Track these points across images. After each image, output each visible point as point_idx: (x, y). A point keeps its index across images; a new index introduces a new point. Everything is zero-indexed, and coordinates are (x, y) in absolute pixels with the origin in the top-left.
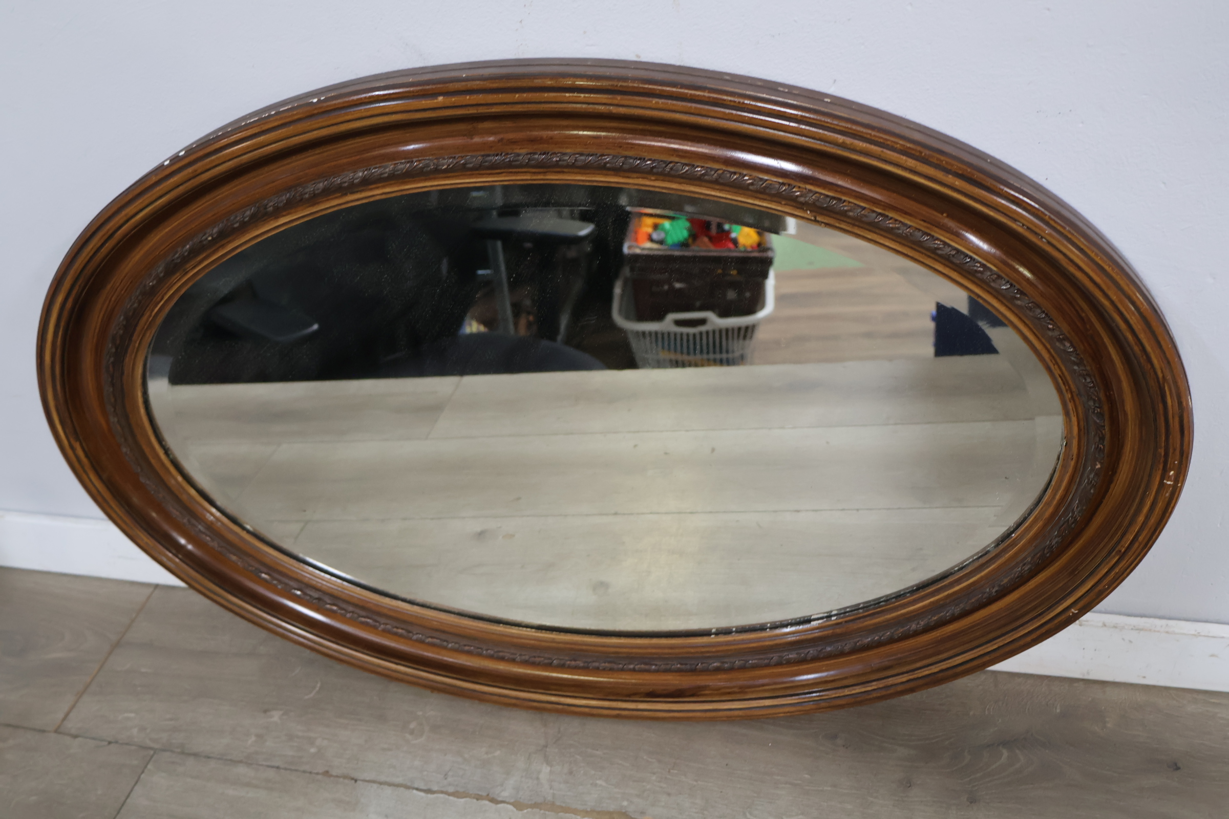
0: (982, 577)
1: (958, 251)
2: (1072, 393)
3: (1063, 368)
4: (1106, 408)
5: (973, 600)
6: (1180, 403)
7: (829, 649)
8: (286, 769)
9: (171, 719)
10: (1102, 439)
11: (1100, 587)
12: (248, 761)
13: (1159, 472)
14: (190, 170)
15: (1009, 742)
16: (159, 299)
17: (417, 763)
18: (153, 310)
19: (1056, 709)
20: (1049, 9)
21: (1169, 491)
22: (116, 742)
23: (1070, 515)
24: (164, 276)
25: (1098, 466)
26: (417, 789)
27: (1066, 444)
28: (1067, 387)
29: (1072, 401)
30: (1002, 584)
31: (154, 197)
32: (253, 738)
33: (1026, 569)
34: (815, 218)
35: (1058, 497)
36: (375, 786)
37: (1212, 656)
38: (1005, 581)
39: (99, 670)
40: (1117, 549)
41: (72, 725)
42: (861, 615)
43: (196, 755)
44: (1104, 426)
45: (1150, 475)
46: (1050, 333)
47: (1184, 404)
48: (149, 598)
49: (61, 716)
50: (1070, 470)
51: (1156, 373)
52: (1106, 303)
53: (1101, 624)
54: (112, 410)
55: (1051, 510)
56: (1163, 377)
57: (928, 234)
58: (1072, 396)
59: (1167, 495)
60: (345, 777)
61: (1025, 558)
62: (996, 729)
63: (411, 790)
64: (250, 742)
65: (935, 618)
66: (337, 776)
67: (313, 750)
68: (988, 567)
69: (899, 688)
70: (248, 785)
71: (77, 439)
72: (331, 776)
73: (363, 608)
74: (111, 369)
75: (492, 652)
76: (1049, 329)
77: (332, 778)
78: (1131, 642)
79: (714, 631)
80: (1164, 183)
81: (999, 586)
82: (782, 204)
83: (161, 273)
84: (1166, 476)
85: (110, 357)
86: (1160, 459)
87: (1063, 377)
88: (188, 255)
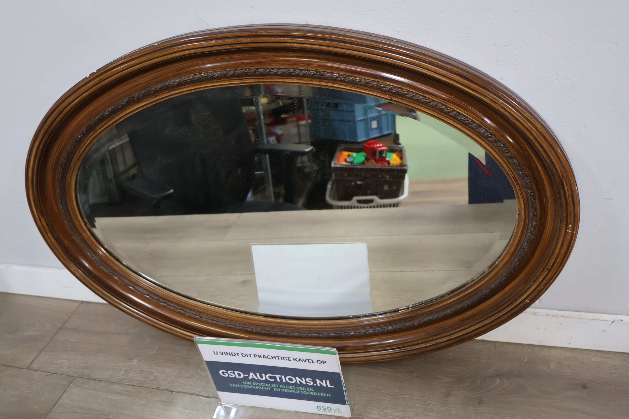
0: (482, 285)
1: (460, 113)
2: (519, 186)
3: (514, 173)
4: (536, 194)
5: (478, 297)
6: (571, 189)
7: (407, 324)
8: (138, 386)
9: (84, 363)
10: (536, 209)
11: (539, 288)
12: (120, 382)
13: (565, 226)
14: (98, 79)
15: (501, 375)
16: (83, 145)
17: (203, 384)
18: (80, 151)
19: (525, 360)
21: (570, 236)
22: (56, 374)
23: (523, 250)
24: (85, 133)
25: (535, 224)
26: (202, 396)
27: (519, 213)
28: (517, 183)
29: (520, 190)
30: (491, 287)
31: (81, 93)
32: (123, 372)
33: (503, 279)
34: (391, 98)
35: (516, 241)
36: (181, 394)
37: (603, 331)
38: (493, 286)
39: (50, 341)
40: (546, 268)
41: (34, 366)
42: (423, 306)
43: (94, 380)
44: (536, 203)
45: (560, 228)
46: (506, 155)
47: (574, 189)
48: (78, 307)
49: (30, 361)
50: (521, 227)
51: (558, 174)
52: (531, 137)
53: (546, 314)
54: (60, 201)
55: (513, 248)
56: (562, 175)
57: (444, 105)
58: (520, 188)
59: (569, 237)
60: (166, 390)
61: (502, 274)
62: (494, 369)
63: (199, 396)
64: (121, 374)
65: (459, 307)
66: (163, 390)
67: (152, 378)
68: (484, 280)
69: (443, 344)
70: (119, 393)
71: (43, 216)
72: (160, 389)
73: (179, 305)
74: (60, 180)
75: (242, 328)
76: (506, 152)
77: (160, 391)
78: (561, 324)
79: (351, 317)
80: (557, 79)
81: (490, 289)
82: (375, 92)
83: (84, 131)
84: (568, 228)
85: (60, 174)
86: (564, 218)
87: (514, 178)
88: (97, 122)
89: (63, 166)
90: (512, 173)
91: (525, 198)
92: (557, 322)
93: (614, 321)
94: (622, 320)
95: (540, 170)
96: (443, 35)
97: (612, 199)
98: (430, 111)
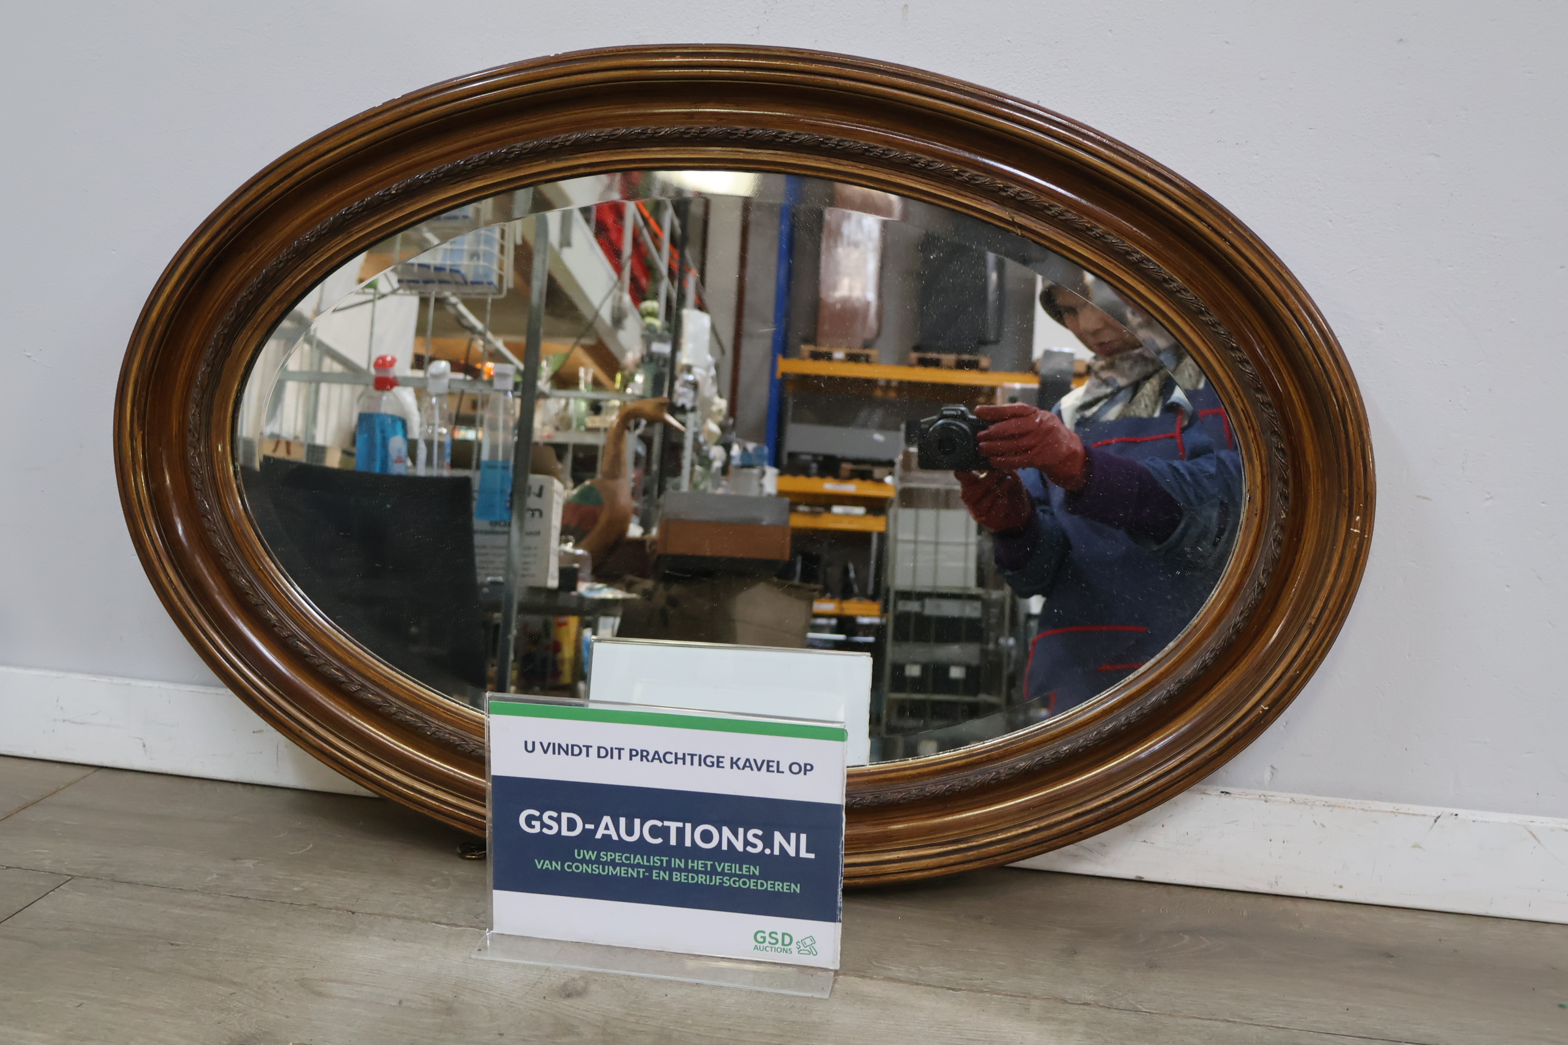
2: (1254, 431)
3: (1246, 402)
10: (1286, 482)
11: (1291, 673)
12: (205, 891)
13: (1345, 520)
15: (1191, 932)
17: (439, 905)
20: (1227, 43)
21: (1356, 542)
22: (18, 868)
23: (1256, 583)
25: (1284, 516)
26: (438, 923)
27: (1249, 498)
28: (1250, 424)
29: (1254, 441)
35: (1242, 565)
36: (380, 917)
37: (1416, 846)
43: (130, 883)
45: (1336, 522)
46: (1233, 354)
47: (1364, 434)
50: (1254, 529)
55: (1235, 582)
56: (1343, 398)
58: (1255, 435)
59: (1355, 547)
60: (339, 909)
62: (1174, 922)
63: (429, 923)
64: (209, 879)
66: (328, 908)
67: (297, 889)
69: (1064, 828)
70: (202, 908)
72: (320, 908)
76: (1232, 348)
78: (1323, 826)
80: (1331, 221)
82: (982, 202)
83: (323, 230)
84: (1353, 524)
85: (225, 327)
86: (1345, 501)
87: (1245, 411)
88: (362, 211)
89: (242, 308)
90: (1242, 401)
91: (1264, 460)
92: (1314, 822)
93: (1438, 817)
94: (1456, 815)
95: (1296, 402)
96: (1122, 114)
97: (1430, 500)
98: (1088, 253)
